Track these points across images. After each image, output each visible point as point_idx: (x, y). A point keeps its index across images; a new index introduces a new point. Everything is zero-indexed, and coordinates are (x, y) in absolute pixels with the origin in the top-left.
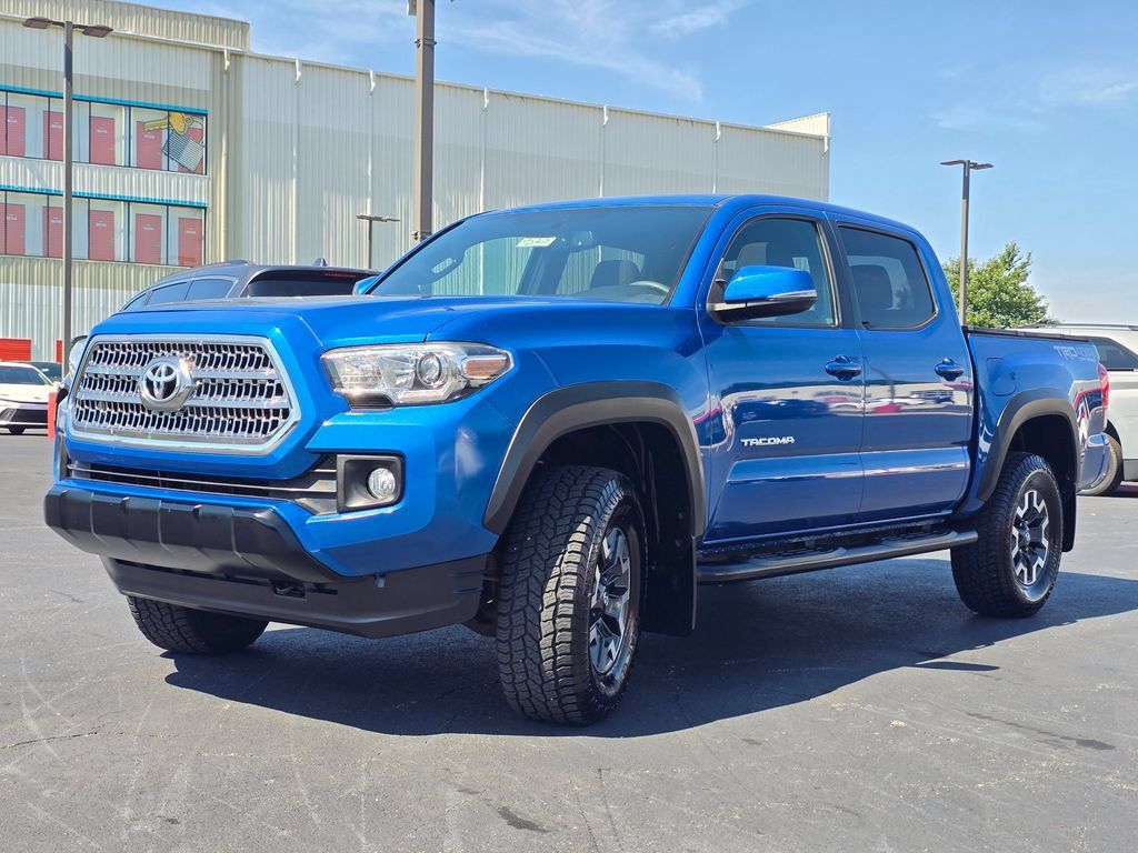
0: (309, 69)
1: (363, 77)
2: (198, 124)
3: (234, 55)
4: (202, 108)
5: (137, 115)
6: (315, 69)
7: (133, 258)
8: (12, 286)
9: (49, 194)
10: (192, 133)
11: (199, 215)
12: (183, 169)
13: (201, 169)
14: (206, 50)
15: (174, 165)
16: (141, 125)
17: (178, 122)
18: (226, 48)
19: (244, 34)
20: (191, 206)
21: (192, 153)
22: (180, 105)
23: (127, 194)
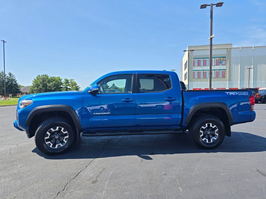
0: (242, 48)
1: (252, 48)
2: (225, 58)
3: (230, 48)
4: (225, 56)
5: (216, 59)
6: (243, 48)
7: (215, 77)
8: (199, 82)
9: (204, 70)
10: (224, 60)
11: (225, 71)
12: (222, 65)
13: (225, 65)
14: (226, 48)
15: (221, 64)
16: (216, 60)
17: (222, 59)
18: (229, 48)
19: (232, 45)
20: (223, 70)
21: (224, 63)
22: (222, 56)
23: (214, 69)
